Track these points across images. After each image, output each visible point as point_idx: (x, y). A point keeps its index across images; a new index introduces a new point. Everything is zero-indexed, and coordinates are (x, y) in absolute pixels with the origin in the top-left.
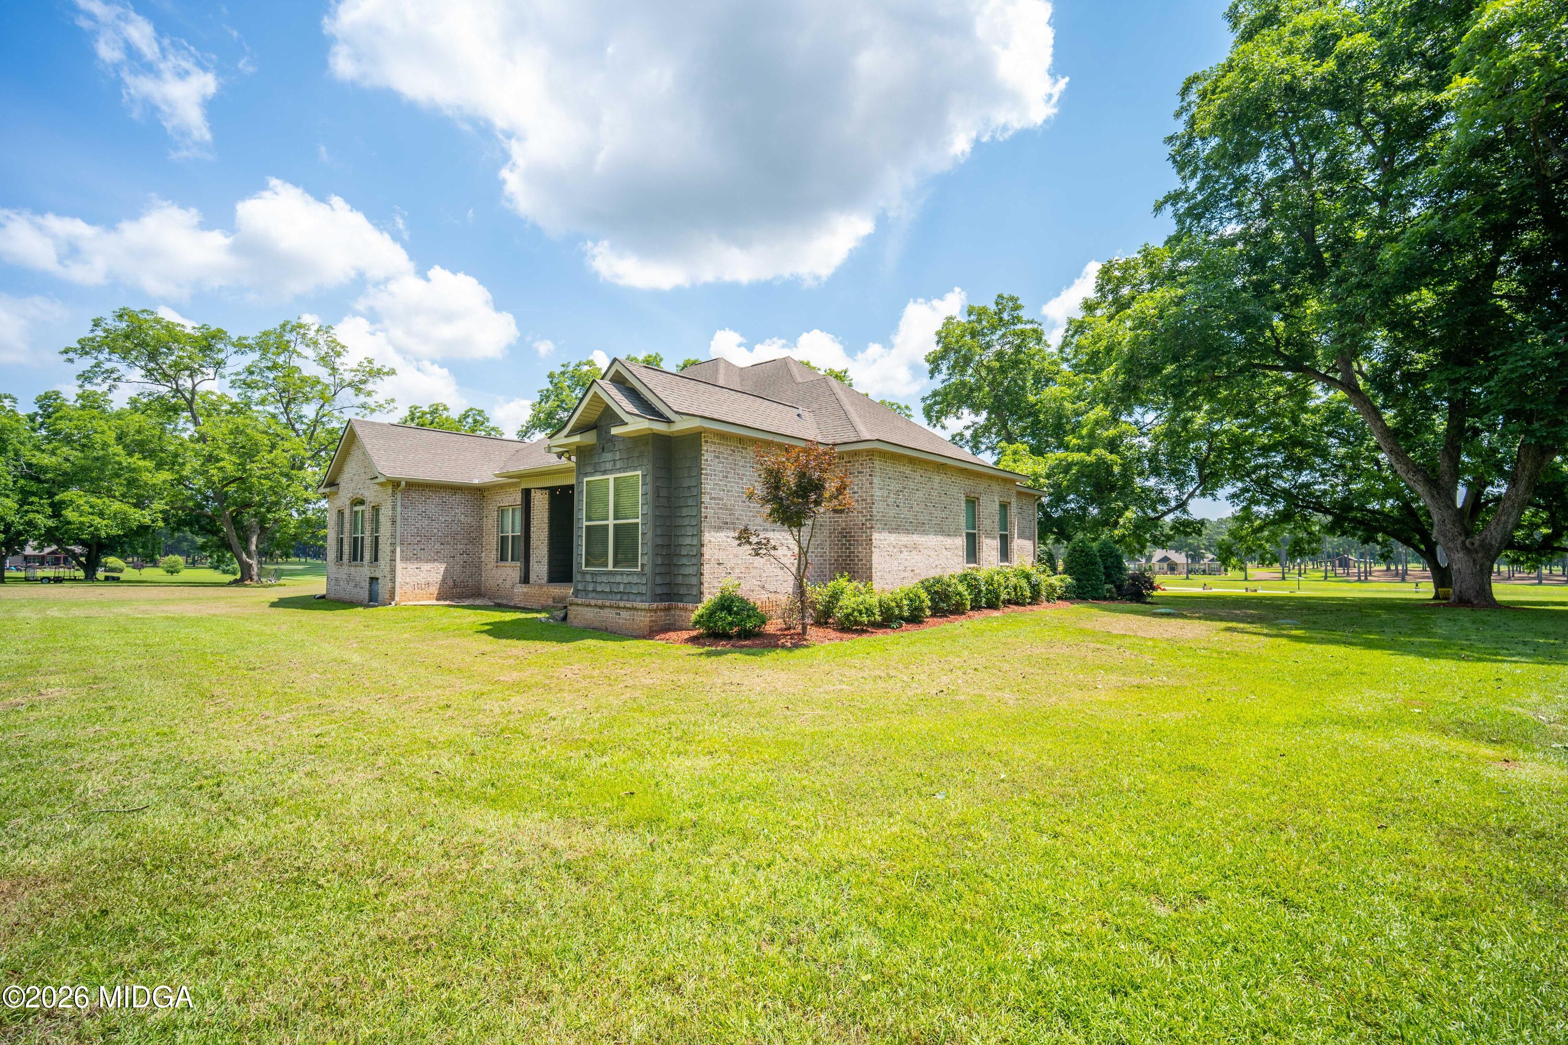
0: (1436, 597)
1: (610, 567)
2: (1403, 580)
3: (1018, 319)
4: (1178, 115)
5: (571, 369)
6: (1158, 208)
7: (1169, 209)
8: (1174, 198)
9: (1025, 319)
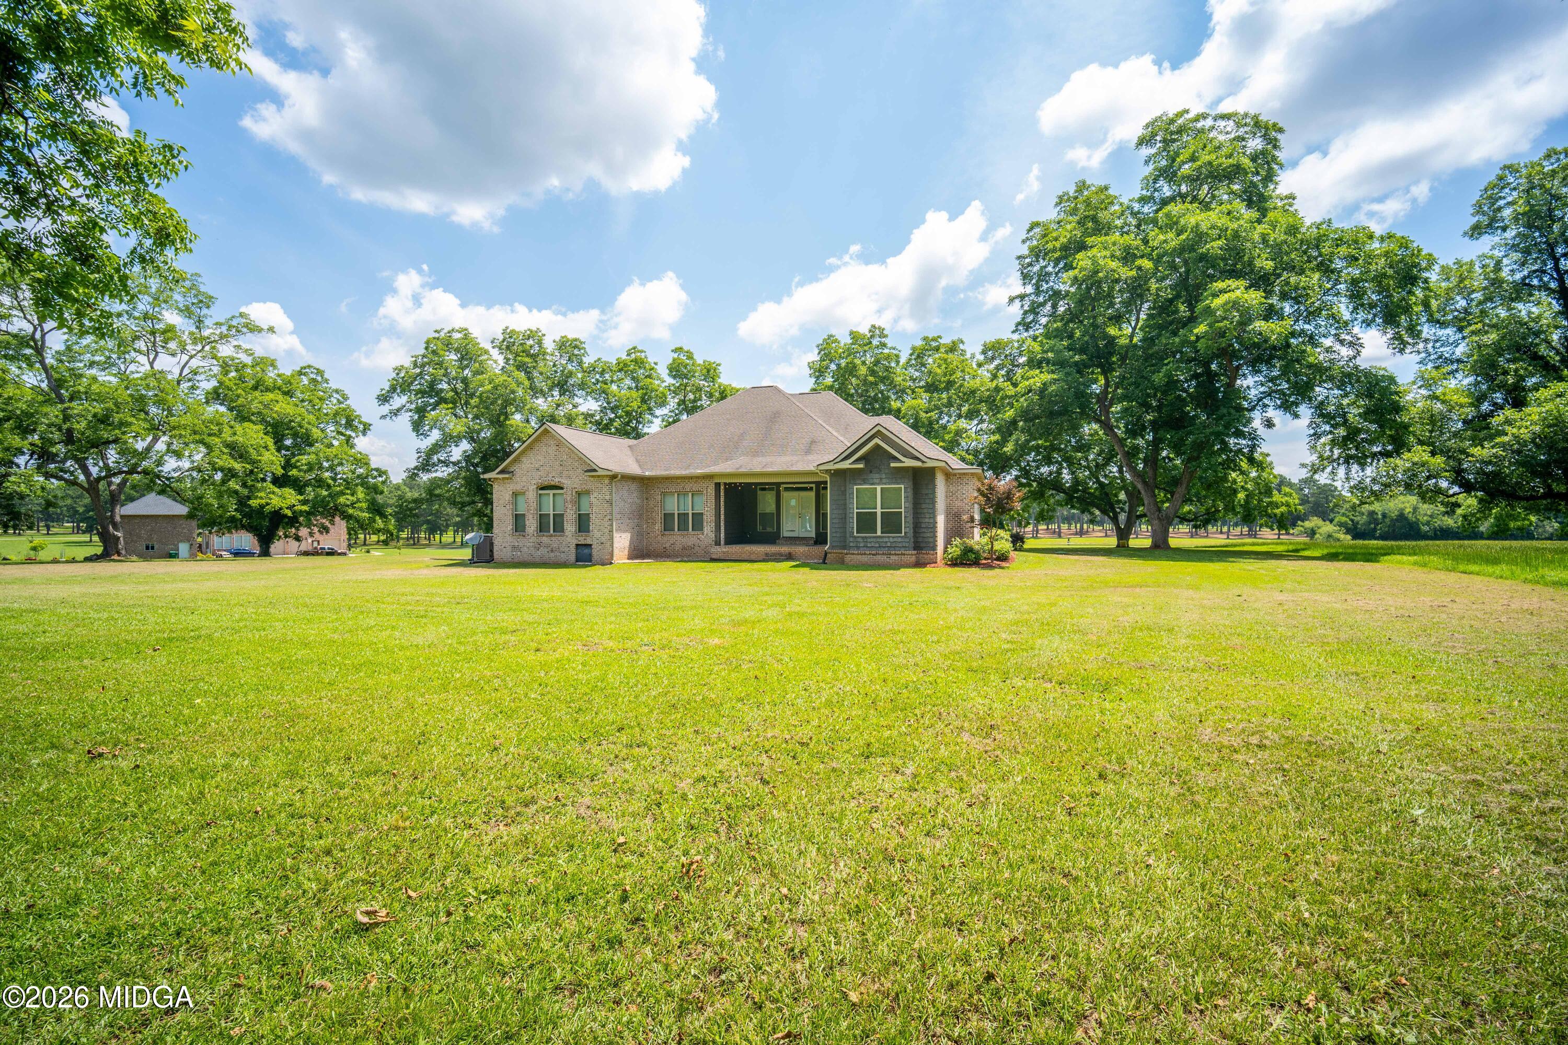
0: (1118, 546)
1: (879, 533)
2: (1060, 536)
3: (884, 345)
4: (1024, 242)
5: (442, 334)
6: (1011, 300)
7: (1017, 303)
8: (1022, 297)
9: (889, 345)
